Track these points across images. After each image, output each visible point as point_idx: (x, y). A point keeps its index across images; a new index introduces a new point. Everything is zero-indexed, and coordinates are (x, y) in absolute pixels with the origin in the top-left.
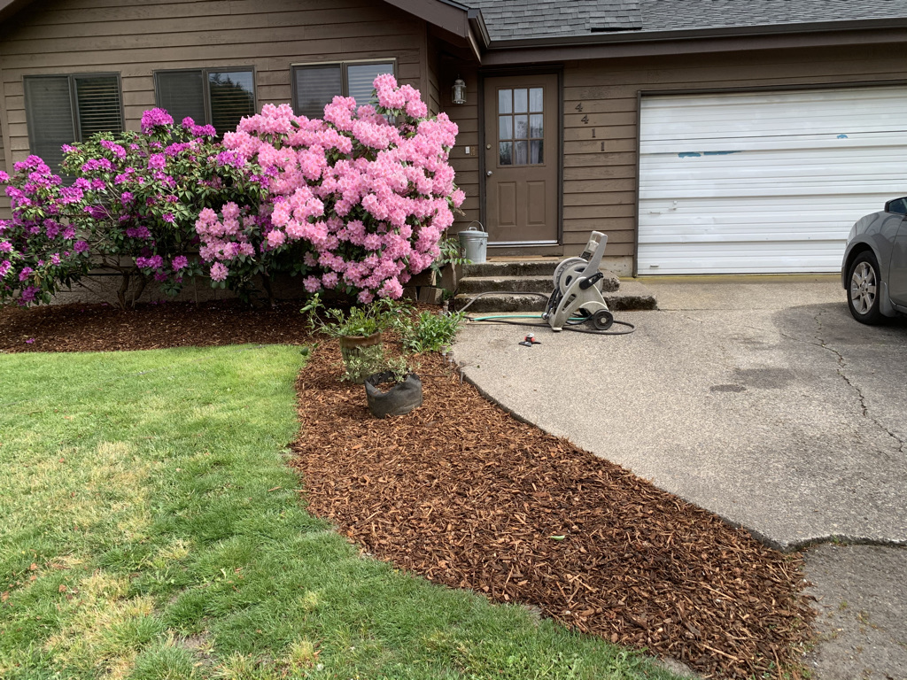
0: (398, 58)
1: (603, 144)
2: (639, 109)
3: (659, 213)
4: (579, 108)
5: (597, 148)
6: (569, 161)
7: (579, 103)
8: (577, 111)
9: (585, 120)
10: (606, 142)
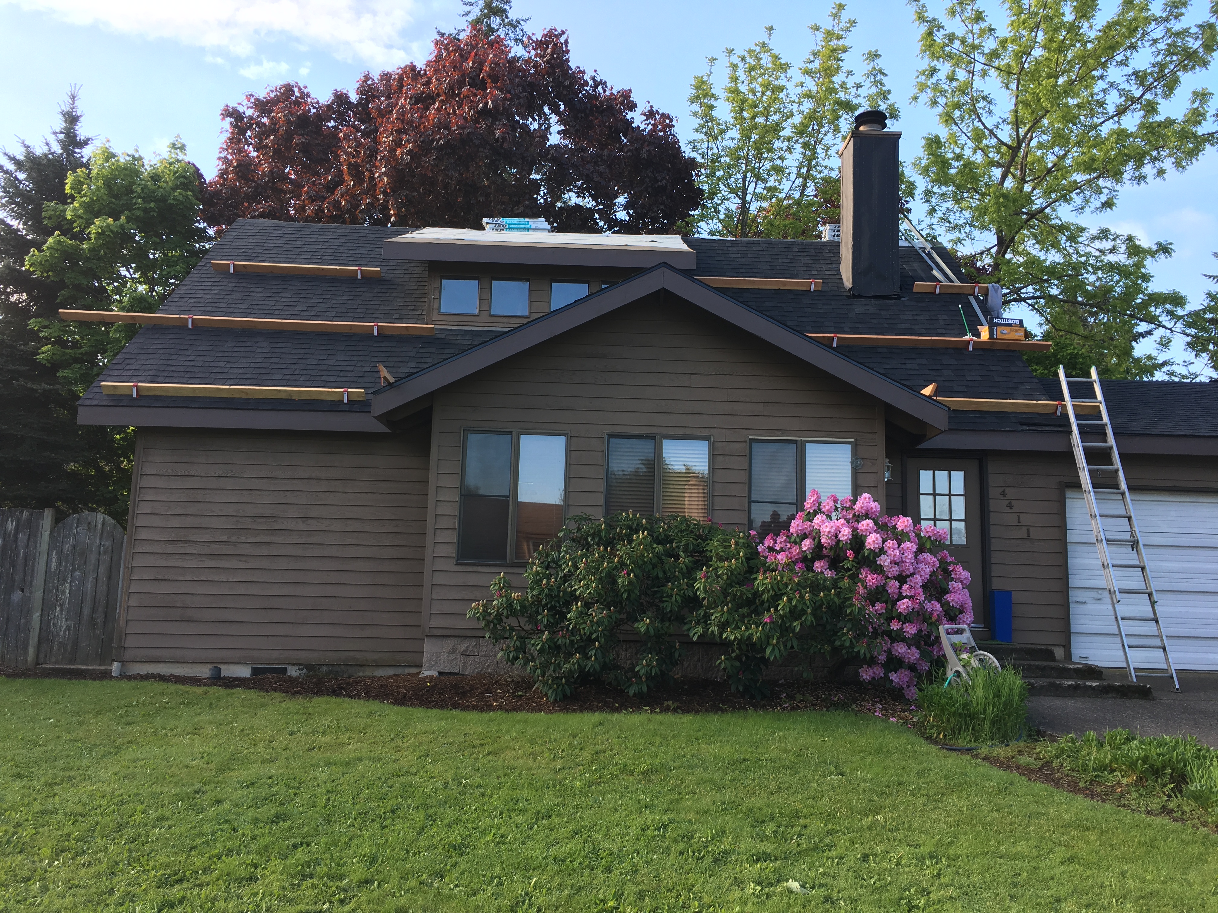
0: (856, 440)
1: (1028, 530)
2: (1065, 498)
3: (1084, 603)
4: (1004, 494)
5: (1023, 533)
6: (995, 545)
7: (1002, 489)
8: (1001, 497)
9: (1010, 506)
10: (1031, 529)
